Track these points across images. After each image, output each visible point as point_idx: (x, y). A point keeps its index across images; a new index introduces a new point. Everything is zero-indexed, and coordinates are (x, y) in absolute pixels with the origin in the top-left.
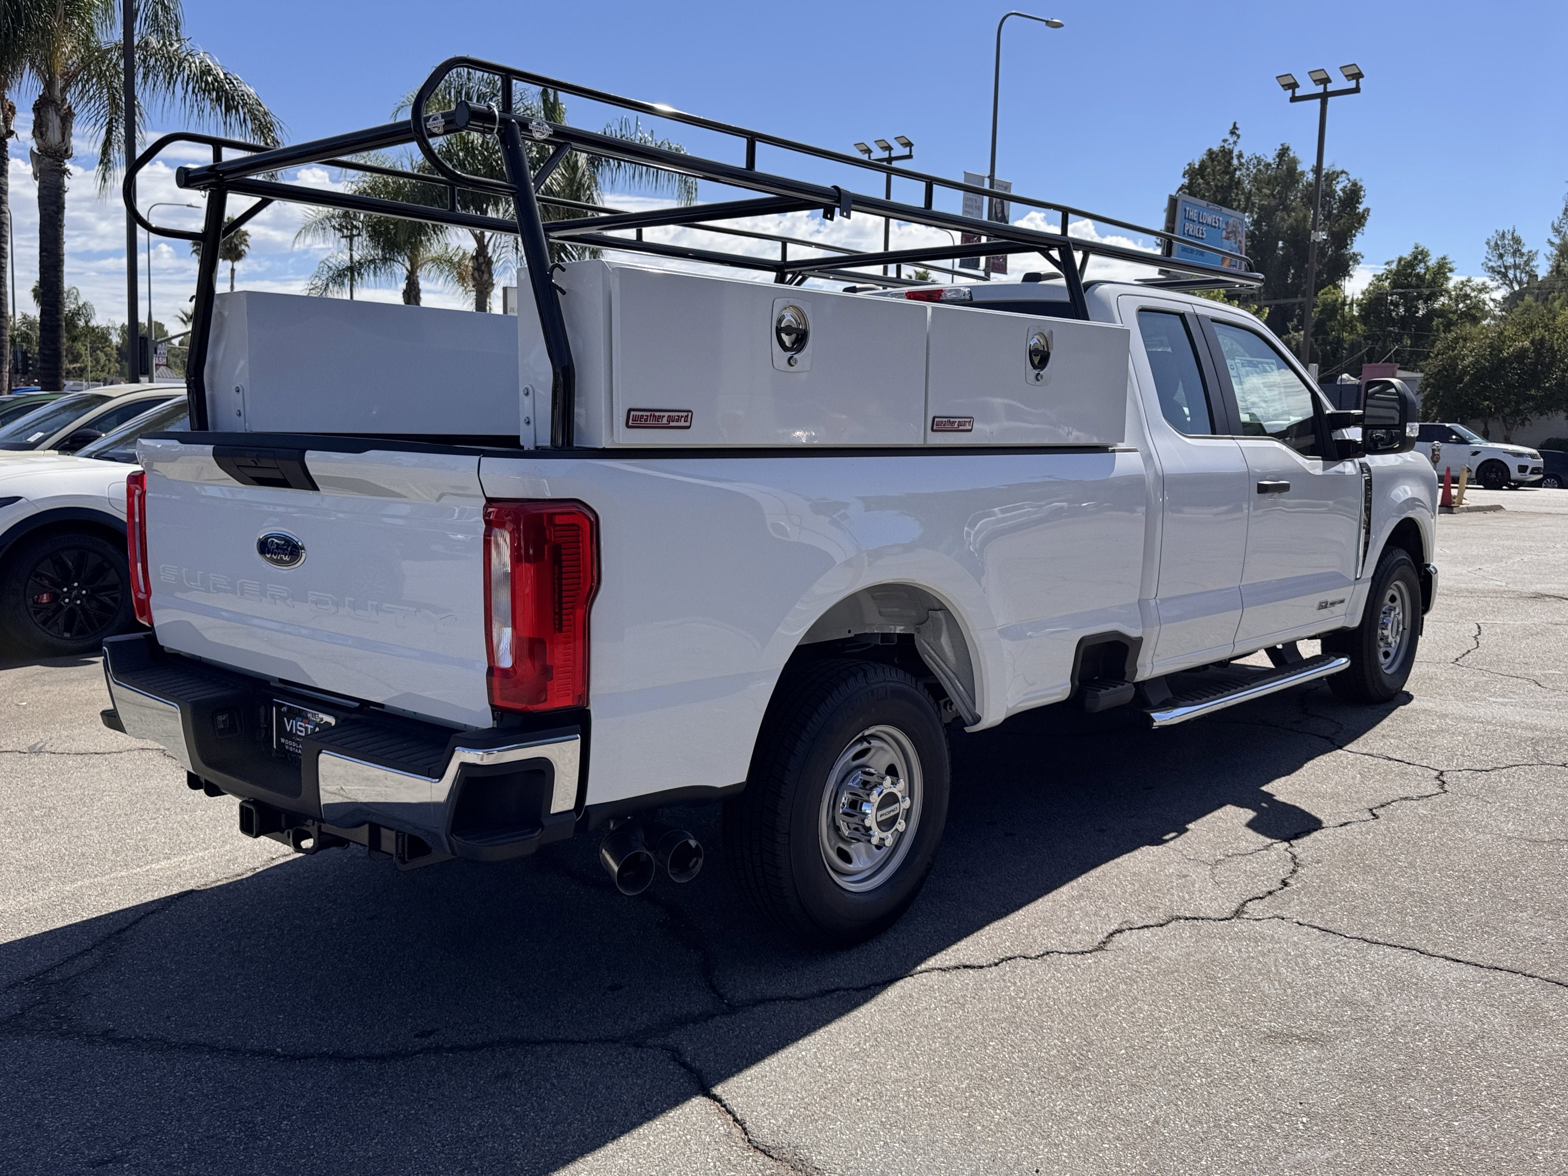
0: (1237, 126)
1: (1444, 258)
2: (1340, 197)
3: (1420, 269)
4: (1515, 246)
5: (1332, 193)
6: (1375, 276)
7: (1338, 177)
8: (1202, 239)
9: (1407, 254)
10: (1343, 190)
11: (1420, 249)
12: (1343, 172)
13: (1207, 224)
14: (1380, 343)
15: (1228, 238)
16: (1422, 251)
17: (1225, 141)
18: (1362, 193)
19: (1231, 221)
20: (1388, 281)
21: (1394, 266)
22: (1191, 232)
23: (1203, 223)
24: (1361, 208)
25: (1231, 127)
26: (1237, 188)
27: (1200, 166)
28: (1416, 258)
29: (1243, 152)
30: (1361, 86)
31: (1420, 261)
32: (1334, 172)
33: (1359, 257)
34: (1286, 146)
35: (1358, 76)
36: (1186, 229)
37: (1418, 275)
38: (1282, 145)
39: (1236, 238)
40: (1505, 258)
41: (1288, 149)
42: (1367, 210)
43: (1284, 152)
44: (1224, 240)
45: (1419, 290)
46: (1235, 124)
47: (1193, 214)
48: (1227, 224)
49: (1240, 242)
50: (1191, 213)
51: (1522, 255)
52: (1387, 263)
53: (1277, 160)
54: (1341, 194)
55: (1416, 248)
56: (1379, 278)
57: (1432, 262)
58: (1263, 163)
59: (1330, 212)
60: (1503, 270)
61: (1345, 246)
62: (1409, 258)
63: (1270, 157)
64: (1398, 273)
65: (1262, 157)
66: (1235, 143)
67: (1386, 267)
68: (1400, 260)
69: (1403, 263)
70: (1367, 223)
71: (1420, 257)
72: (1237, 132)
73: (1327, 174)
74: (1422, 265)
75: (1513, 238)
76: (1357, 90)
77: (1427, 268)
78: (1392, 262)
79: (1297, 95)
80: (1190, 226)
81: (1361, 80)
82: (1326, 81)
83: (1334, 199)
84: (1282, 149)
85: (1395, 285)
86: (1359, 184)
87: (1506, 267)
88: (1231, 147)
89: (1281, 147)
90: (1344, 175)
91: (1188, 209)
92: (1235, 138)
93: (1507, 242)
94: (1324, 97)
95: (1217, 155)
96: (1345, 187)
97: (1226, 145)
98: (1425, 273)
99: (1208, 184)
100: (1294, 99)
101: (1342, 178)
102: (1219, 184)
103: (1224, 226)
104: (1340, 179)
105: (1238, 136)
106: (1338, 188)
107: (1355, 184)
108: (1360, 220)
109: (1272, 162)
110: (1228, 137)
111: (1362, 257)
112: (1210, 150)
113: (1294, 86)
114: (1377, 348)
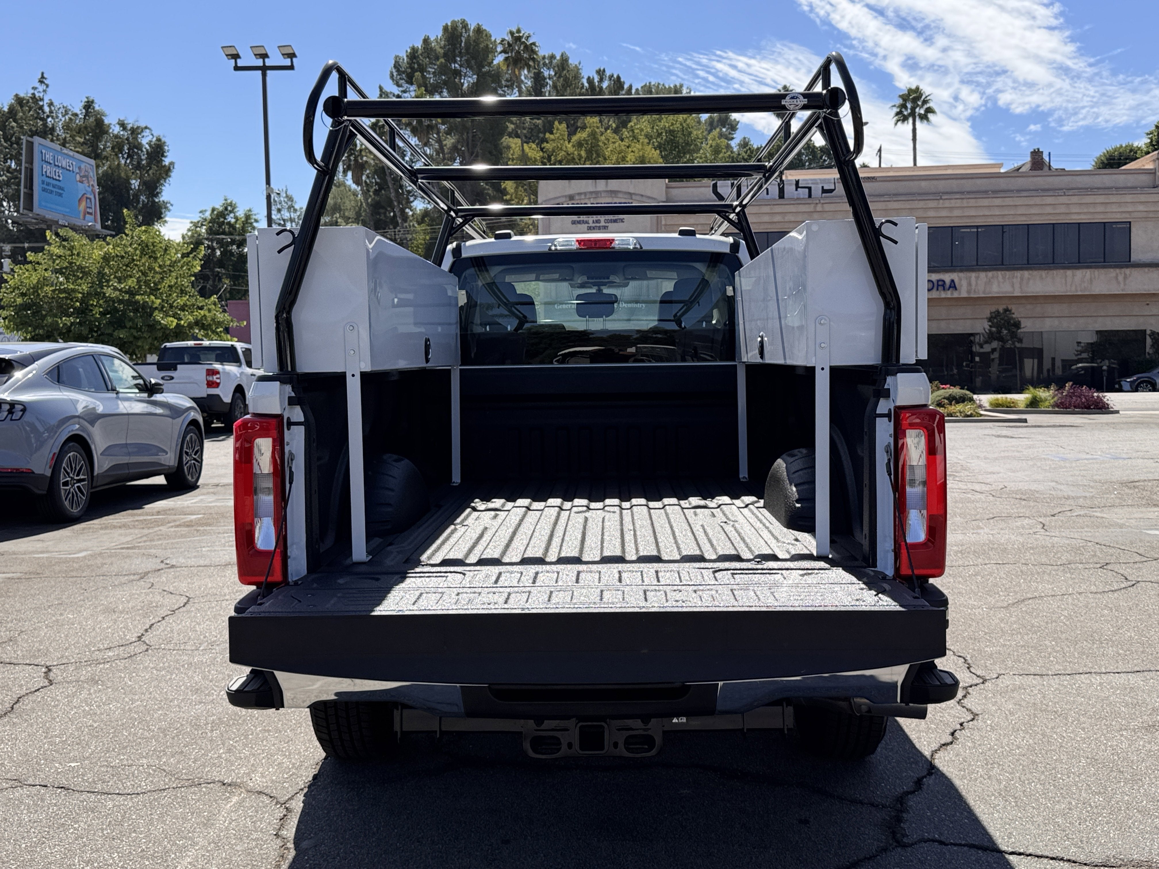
0: (45, 76)
1: (250, 210)
2: (147, 150)
3: (231, 219)
4: (290, 203)
5: (139, 147)
6: (192, 222)
7: (142, 131)
8: (59, 181)
9: (219, 206)
10: (149, 144)
11: (229, 201)
12: (146, 128)
13: (63, 168)
14: (211, 282)
15: (81, 182)
16: (231, 203)
17: (34, 88)
18: (166, 148)
19: (83, 166)
20: (204, 227)
21: (208, 215)
22: (48, 174)
23: (58, 166)
24: (166, 162)
25: (40, 76)
26: (52, 134)
27: (9, 109)
28: (226, 209)
29: (53, 101)
30: (295, 64)
31: (231, 212)
32: (138, 128)
33: (168, 205)
34: (91, 99)
35: (292, 56)
36: (44, 170)
37: (229, 223)
38: (87, 98)
39: (88, 182)
40: (282, 213)
41: (93, 102)
42: (172, 163)
43: (89, 105)
44: (79, 184)
45: (232, 237)
46: (43, 74)
47: (49, 157)
48: (80, 168)
49: (92, 185)
50: (47, 156)
51: (295, 211)
52: (201, 212)
53: (84, 111)
54: (147, 146)
55: (226, 200)
56: (196, 225)
57: (241, 213)
58: (70, 113)
59: (139, 163)
60: (282, 222)
61: (157, 195)
62: (221, 209)
63: (78, 108)
64: (212, 221)
65: (70, 107)
66: (44, 91)
67: (201, 215)
68: (213, 210)
69: (215, 212)
70: (172, 174)
71: (229, 208)
72: (46, 82)
73: (132, 128)
74: (232, 215)
75: (287, 196)
76: (291, 67)
77: (237, 219)
78: (205, 211)
79: (239, 65)
80: (47, 168)
81: (294, 59)
82: (264, 56)
83: (142, 151)
84: (88, 102)
85: (210, 231)
86: (163, 140)
87: (284, 220)
88: (41, 95)
89: (86, 100)
90: (148, 131)
91: (44, 151)
92: (45, 87)
93: (282, 199)
94: (264, 69)
95: (28, 102)
96: (151, 141)
97: (36, 93)
98: (236, 222)
99: (22, 127)
100: (237, 68)
101: (147, 133)
102: (34, 129)
103: (77, 171)
104: (144, 134)
105: (47, 86)
106: (145, 141)
107: (159, 140)
108: (167, 171)
109: (79, 112)
110: (37, 85)
111: (172, 205)
112: (17, 95)
113: (236, 57)
114: (208, 286)
